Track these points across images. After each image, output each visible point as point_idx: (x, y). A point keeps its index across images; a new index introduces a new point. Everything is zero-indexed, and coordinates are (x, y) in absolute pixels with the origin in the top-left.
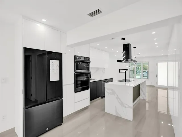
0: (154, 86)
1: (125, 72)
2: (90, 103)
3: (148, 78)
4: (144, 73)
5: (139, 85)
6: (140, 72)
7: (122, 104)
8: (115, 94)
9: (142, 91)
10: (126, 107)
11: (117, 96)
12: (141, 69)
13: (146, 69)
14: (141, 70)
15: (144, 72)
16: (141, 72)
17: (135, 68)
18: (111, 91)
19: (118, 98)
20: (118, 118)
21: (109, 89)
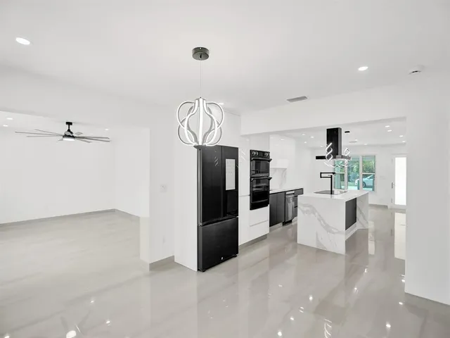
0: (386, 207)
1: (331, 177)
2: (270, 230)
3: (373, 190)
4: (365, 179)
5: (355, 200)
6: (355, 178)
7: (327, 228)
8: (316, 214)
9: (361, 213)
10: (334, 233)
11: (320, 216)
12: (358, 169)
13: (369, 171)
14: (358, 171)
15: (365, 176)
16: (358, 177)
17: (346, 169)
18: (308, 208)
19: (320, 219)
20: (320, 252)
21: (305, 205)
